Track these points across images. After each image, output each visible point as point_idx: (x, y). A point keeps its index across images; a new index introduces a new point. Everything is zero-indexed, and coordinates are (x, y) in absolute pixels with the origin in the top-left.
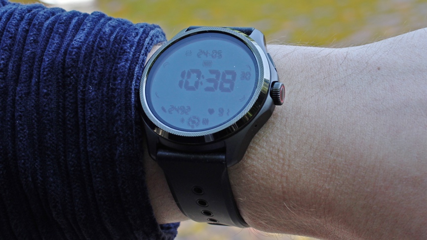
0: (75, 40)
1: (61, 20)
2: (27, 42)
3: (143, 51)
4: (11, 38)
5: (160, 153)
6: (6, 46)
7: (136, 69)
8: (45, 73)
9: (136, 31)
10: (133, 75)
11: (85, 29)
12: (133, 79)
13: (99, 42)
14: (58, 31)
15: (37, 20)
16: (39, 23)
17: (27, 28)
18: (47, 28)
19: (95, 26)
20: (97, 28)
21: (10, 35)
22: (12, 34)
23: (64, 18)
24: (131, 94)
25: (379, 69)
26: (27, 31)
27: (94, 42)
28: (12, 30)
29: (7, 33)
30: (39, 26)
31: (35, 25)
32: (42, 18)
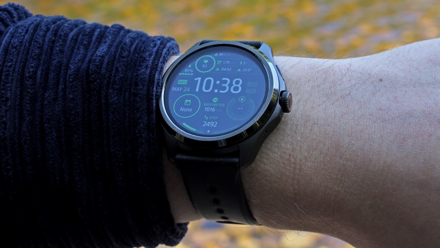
0: (99, 51)
1: (85, 32)
2: (53, 52)
3: (161, 60)
4: (39, 48)
5: (178, 156)
6: (35, 55)
7: (156, 76)
9: (154, 43)
10: (154, 82)
11: (107, 41)
12: (154, 85)
13: (121, 52)
14: (83, 42)
15: (63, 31)
16: (65, 34)
17: (53, 38)
18: (72, 39)
19: (115, 38)
20: (117, 40)
21: (39, 45)
22: (40, 44)
23: (88, 30)
25: (381, 80)
26: (53, 42)
27: (116, 52)
29: (36, 43)
30: (64, 37)
31: (60, 36)
32: (67, 29)
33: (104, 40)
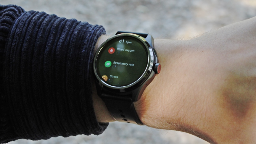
0: (61, 39)
1: (54, 26)
2: (38, 37)
3: (93, 44)
4: (29, 35)
6: (27, 40)
7: (90, 54)
8: (47, 54)
9: (90, 33)
10: (89, 57)
11: (65, 31)
12: (89, 58)
13: (72, 39)
14: (52, 32)
15: (43, 27)
16: (44, 28)
17: (38, 30)
18: (47, 31)
19: (70, 28)
22: (30, 33)
23: (56, 25)
24: (87, 65)
26: (38, 32)
28: (30, 31)
31: (42, 29)
33: (64, 30)
